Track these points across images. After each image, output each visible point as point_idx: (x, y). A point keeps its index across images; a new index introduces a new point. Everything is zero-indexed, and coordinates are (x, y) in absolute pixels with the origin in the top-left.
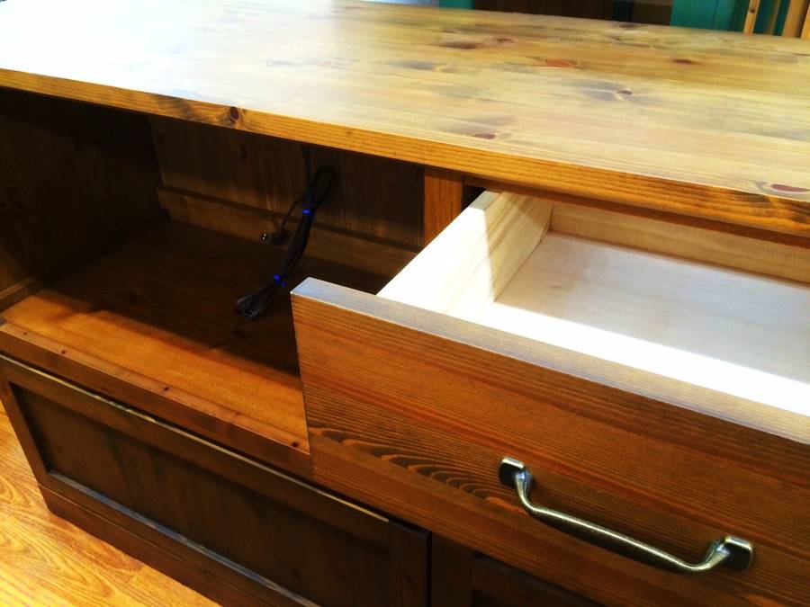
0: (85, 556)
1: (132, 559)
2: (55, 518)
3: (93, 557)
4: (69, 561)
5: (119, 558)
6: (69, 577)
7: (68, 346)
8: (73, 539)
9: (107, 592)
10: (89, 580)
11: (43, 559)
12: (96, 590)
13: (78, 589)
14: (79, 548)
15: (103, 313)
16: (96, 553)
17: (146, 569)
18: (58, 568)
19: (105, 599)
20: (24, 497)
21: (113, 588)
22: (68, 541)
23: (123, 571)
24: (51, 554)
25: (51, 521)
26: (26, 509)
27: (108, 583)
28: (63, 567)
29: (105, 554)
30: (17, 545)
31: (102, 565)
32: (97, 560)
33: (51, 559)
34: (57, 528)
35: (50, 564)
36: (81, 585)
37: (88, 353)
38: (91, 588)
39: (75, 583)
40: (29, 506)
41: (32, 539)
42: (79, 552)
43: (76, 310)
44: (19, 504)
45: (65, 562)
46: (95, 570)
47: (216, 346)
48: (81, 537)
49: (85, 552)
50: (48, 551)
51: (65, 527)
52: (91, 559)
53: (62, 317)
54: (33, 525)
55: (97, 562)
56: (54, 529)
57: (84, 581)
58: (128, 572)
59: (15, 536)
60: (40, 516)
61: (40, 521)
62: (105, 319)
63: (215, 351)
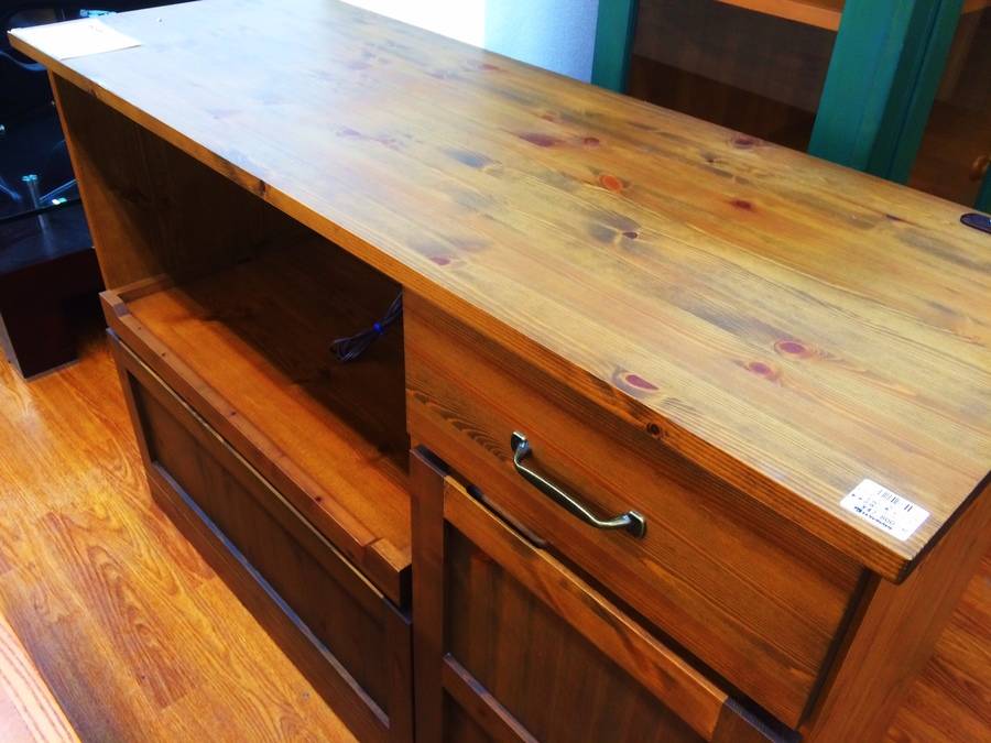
0: (168, 551)
1: (207, 566)
2: (155, 507)
3: (175, 554)
4: (152, 551)
5: (197, 563)
6: (147, 568)
7: (170, 349)
8: (163, 531)
9: (174, 591)
10: (163, 575)
11: (131, 544)
12: (166, 587)
13: (151, 580)
14: (165, 542)
15: (215, 324)
16: (178, 551)
17: (217, 580)
18: (141, 556)
19: (170, 597)
20: (136, 480)
21: (182, 589)
22: (159, 532)
23: (196, 575)
24: (140, 541)
25: (151, 509)
26: (134, 492)
27: (178, 583)
28: (146, 556)
29: (186, 555)
30: (114, 523)
31: (179, 565)
32: (177, 559)
33: (138, 545)
34: (154, 517)
35: (135, 549)
36: (155, 578)
37: (184, 361)
38: (162, 583)
39: (151, 574)
40: (137, 490)
41: (128, 521)
42: (165, 546)
43: (193, 315)
44: (129, 485)
45: (149, 551)
46: (172, 567)
47: (298, 382)
48: (171, 532)
49: (170, 547)
50: (138, 536)
51: (161, 519)
52: (172, 555)
53: (178, 320)
54: (134, 508)
55: (176, 561)
56: (150, 518)
57: (158, 574)
58: (200, 579)
59: (115, 514)
60: (143, 502)
61: (142, 506)
62: (215, 330)
63: (295, 387)
